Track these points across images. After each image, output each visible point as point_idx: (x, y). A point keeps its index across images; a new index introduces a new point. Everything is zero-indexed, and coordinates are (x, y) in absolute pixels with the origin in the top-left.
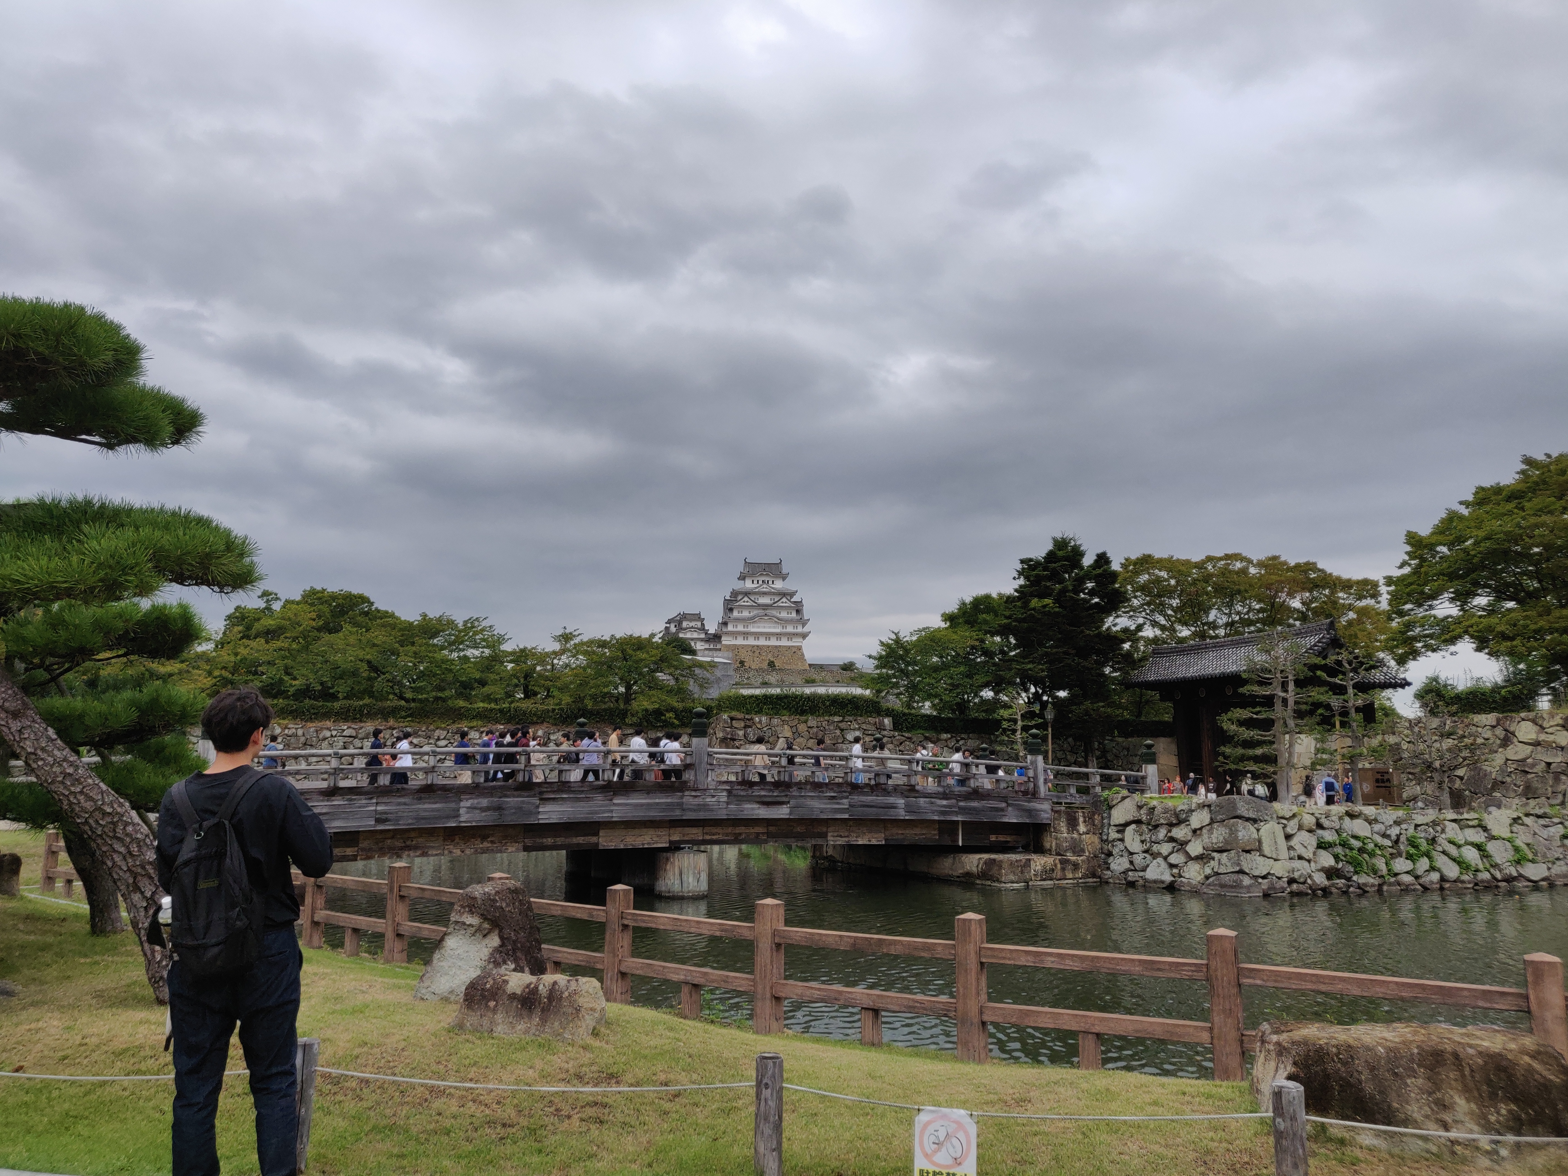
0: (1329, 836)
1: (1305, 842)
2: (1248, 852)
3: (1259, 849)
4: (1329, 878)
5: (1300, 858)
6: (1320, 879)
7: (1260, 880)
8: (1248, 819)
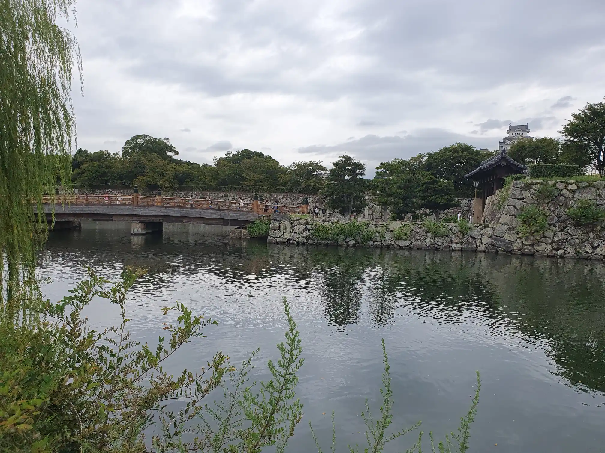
0: (309, 227)
1: (299, 228)
2: (275, 230)
3: (280, 230)
4: (307, 240)
5: (295, 233)
6: (301, 240)
7: (276, 238)
8: (276, 220)
